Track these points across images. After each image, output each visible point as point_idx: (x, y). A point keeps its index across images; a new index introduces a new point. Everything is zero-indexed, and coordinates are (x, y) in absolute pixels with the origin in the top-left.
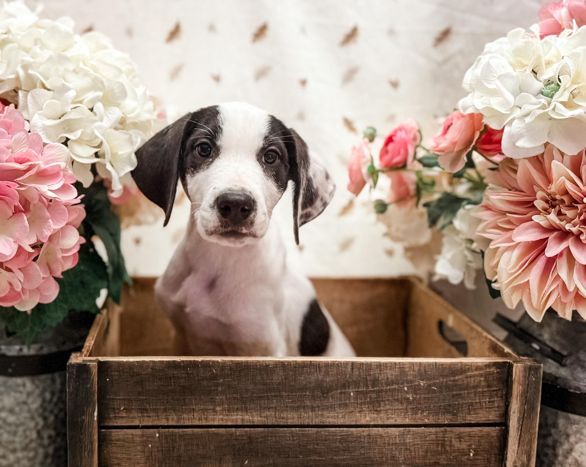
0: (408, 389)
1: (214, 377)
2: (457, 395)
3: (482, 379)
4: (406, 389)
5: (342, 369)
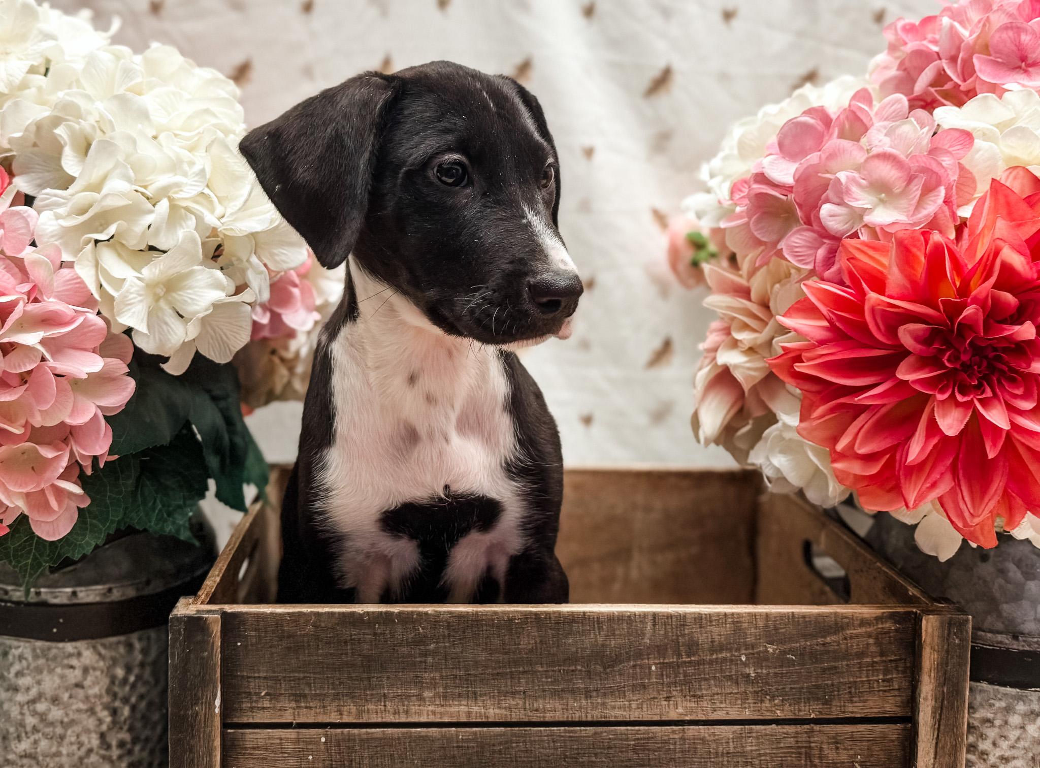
0: (747, 659)
1: (420, 641)
2: (830, 669)
3: (871, 641)
4: (743, 658)
5: (636, 626)
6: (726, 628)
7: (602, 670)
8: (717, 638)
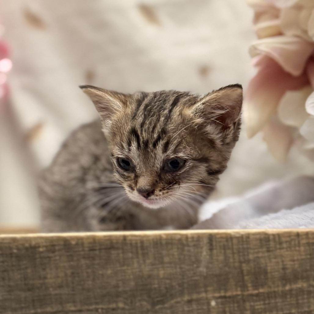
5: (189, 251)
6: (299, 251)
7: (149, 307)
8: (289, 264)
